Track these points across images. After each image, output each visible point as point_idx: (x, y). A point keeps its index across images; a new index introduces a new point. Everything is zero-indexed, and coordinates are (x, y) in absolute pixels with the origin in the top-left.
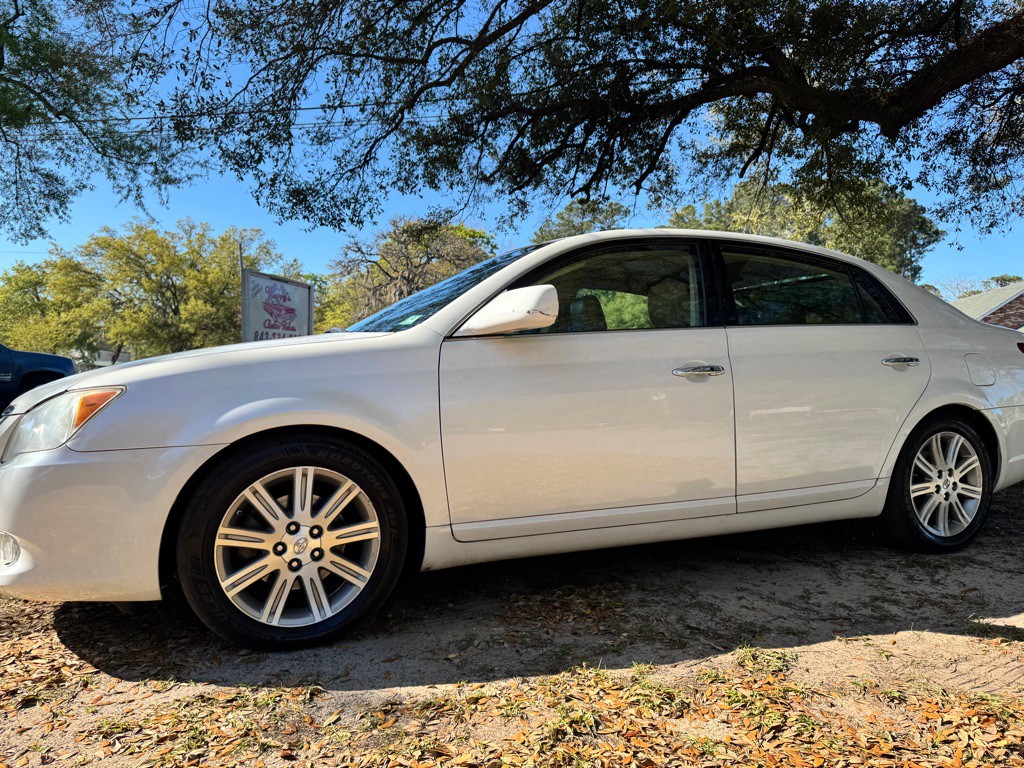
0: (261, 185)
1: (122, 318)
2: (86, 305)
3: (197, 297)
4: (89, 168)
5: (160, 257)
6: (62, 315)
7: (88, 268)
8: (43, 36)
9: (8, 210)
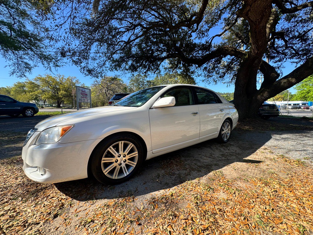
0: (81, 68)
1: (45, 94)
2: (36, 91)
3: (62, 90)
4: (37, 62)
5: (53, 82)
6: (30, 93)
7: (36, 83)
8: (22, 30)
9: (15, 70)
